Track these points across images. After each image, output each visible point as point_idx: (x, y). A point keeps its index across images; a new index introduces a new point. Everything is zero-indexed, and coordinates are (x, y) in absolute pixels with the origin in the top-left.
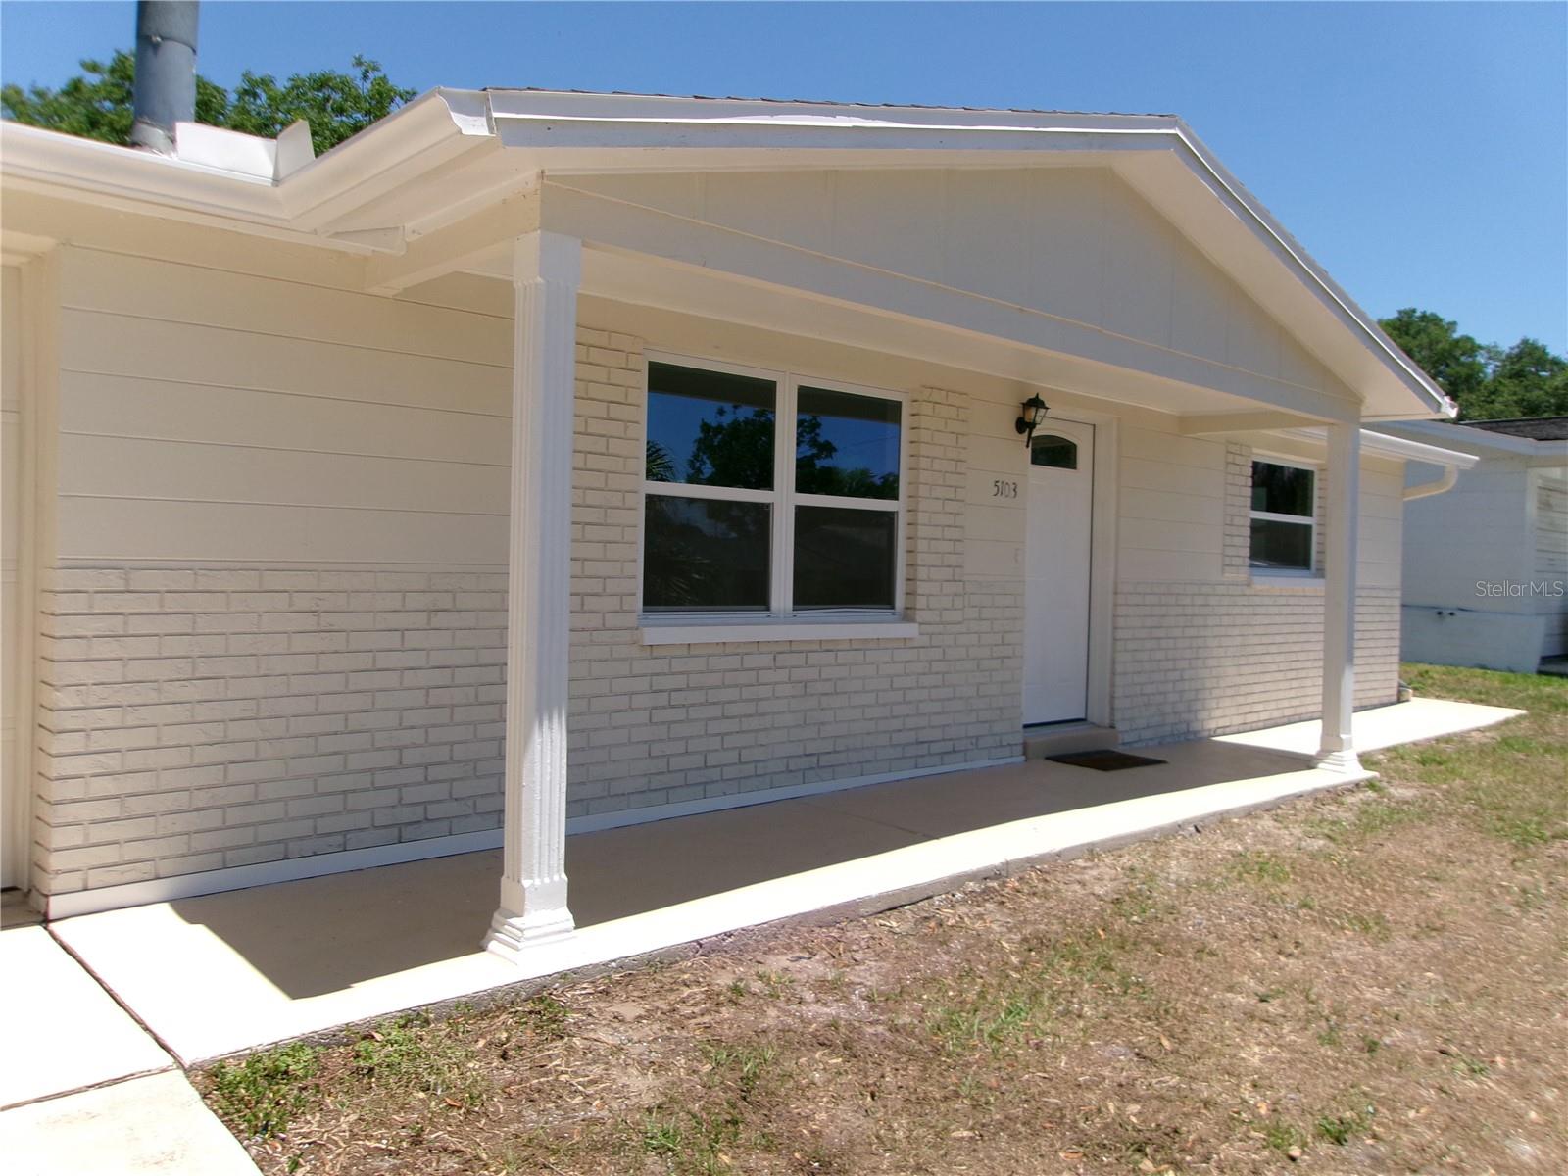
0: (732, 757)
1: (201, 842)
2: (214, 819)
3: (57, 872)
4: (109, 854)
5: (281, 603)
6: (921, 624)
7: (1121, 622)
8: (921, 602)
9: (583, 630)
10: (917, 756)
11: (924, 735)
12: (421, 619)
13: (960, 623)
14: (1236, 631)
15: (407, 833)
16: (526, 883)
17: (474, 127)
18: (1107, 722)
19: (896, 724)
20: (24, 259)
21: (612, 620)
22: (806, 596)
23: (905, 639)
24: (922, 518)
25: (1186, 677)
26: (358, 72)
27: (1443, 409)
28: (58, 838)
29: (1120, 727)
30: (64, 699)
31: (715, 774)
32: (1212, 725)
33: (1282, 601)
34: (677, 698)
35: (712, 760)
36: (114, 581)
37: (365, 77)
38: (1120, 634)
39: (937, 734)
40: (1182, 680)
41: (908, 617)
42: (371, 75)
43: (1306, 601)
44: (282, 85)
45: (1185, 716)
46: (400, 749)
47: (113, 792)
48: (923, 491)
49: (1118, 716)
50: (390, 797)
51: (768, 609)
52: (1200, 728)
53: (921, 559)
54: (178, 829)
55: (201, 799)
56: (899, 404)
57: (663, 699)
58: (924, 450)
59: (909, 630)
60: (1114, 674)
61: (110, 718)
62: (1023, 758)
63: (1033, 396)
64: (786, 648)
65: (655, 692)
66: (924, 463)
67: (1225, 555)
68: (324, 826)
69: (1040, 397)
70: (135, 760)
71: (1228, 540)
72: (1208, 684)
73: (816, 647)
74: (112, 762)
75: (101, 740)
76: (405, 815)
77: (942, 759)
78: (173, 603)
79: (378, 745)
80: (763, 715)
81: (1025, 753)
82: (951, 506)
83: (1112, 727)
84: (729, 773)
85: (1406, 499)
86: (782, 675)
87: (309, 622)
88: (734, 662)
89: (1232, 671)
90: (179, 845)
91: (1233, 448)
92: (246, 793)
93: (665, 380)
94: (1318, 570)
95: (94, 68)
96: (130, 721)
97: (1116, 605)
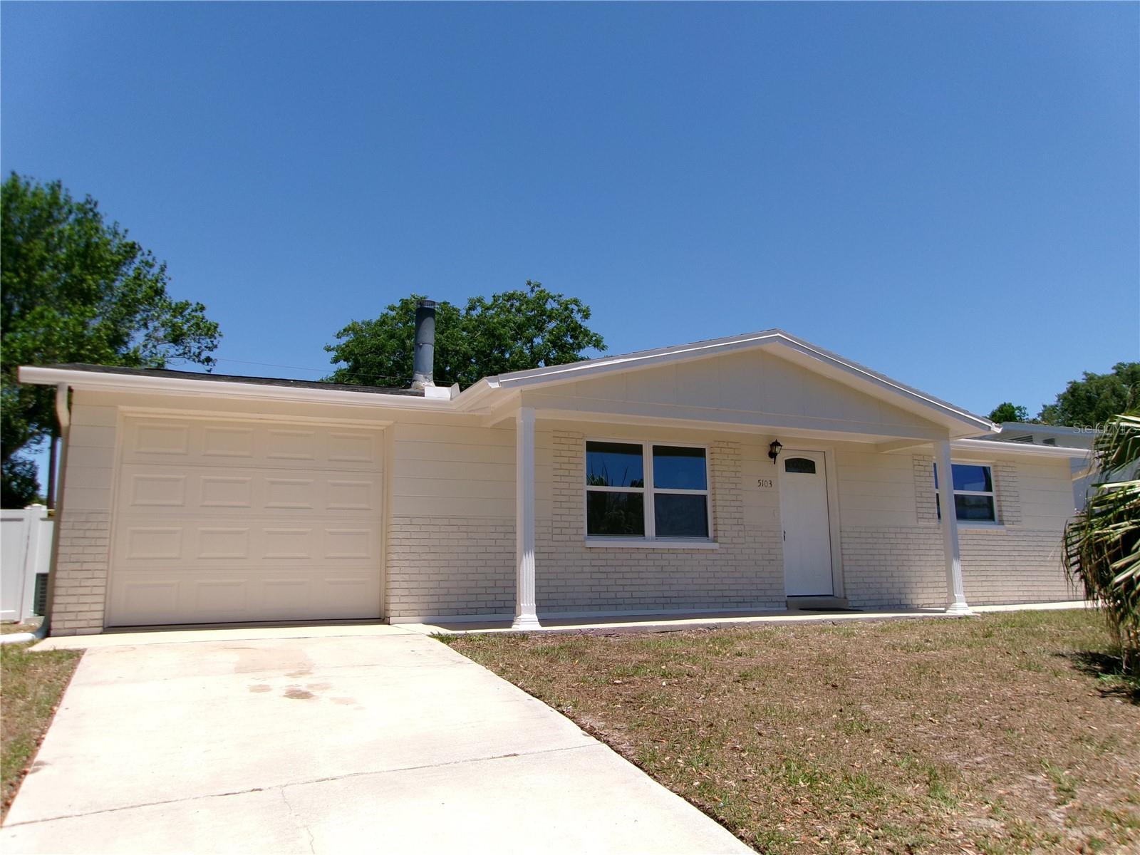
0: (628, 595)
1: (432, 606)
2: (435, 599)
3: (392, 610)
4: (406, 606)
5: (455, 529)
6: (720, 543)
7: (845, 546)
8: (720, 534)
9: (562, 541)
10: (724, 603)
11: (726, 593)
12: (502, 536)
13: (743, 544)
14: (933, 553)
15: (498, 610)
16: (522, 605)
17: (494, 385)
18: (843, 596)
19: (711, 587)
20: (385, 428)
21: (573, 538)
22: (661, 531)
23: (713, 550)
24: (718, 497)
25: (894, 575)
26: (529, 288)
27: (992, 429)
28: (392, 599)
29: (849, 598)
30: (394, 557)
31: (621, 601)
32: (920, 602)
33: (969, 537)
34: (602, 569)
35: (619, 595)
36: (407, 521)
37: (532, 291)
38: (845, 552)
39: (733, 594)
40: (892, 576)
41: (715, 540)
42: (536, 289)
43: (988, 538)
44: (489, 301)
45: (898, 596)
46: (496, 580)
47: (406, 587)
48: (717, 485)
49: (848, 592)
50: (492, 597)
51: (644, 536)
52: (910, 602)
53: (718, 515)
54: (425, 601)
55: (432, 592)
56: (704, 449)
57: (596, 569)
58: (716, 468)
59: (716, 546)
60: (843, 571)
61: (407, 564)
62: (786, 608)
63: (775, 441)
64: (651, 551)
65: (593, 566)
66: (717, 473)
67: (917, 513)
68: (470, 605)
69: (778, 441)
70: (413, 577)
71: (919, 505)
72: (913, 580)
73: (666, 551)
74: (406, 577)
75: (404, 570)
76: (497, 604)
77: (737, 605)
78: (424, 529)
79: (488, 578)
80: (642, 579)
81: (787, 606)
82: (733, 492)
83: (845, 598)
84: (627, 601)
85: (1074, 480)
86: (651, 563)
87: (465, 535)
88: (628, 556)
89: (932, 574)
90: (425, 606)
91: (915, 457)
92: (445, 591)
93: (592, 447)
94: (1000, 521)
95: (392, 308)
96: (412, 565)
97: (841, 537)
